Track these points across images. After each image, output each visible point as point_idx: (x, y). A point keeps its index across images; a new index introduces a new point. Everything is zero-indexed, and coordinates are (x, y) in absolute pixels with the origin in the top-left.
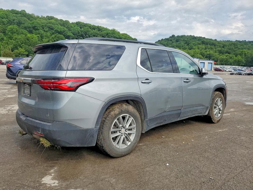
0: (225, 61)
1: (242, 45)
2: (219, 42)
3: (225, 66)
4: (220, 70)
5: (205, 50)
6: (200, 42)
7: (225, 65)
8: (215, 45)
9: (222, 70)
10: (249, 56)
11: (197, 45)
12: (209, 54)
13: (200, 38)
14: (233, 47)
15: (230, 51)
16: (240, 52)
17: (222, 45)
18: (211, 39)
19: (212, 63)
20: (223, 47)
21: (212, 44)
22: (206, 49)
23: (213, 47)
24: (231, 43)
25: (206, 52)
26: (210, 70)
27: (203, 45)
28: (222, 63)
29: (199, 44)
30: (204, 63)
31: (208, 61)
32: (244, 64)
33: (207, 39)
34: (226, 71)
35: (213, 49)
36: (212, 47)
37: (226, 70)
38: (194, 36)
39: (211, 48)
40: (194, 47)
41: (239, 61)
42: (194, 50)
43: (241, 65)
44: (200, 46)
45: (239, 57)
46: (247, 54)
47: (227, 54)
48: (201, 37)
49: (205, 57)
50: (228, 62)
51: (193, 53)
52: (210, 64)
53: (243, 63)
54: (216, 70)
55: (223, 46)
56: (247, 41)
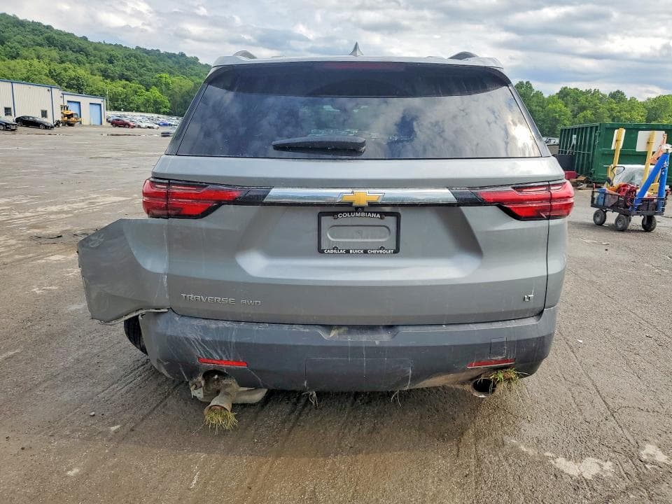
0: (123, 101)
1: (154, 62)
2: (98, 47)
3: (126, 113)
4: (125, 125)
5: (63, 65)
6: (39, 39)
7: (125, 110)
8: (87, 55)
9: (132, 124)
10: (177, 90)
11: (33, 46)
12: (77, 78)
13: (36, 28)
14: (134, 63)
15: (129, 73)
16: (156, 78)
17: (105, 56)
18: (71, 35)
19: (100, 105)
20: (111, 62)
21: (77, 48)
22: (63, 62)
23: (82, 58)
24: (128, 53)
25: (65, 70)
26: (98, 123)
27: (51, 50)
28: (116, 105)
29: (41, 45)
30: (79, 103)
31: (90, 99)
32: (168, 110)
33: (59, 33)
34: (139, 127)
35: (84, 64)
36: (80, 58)
37: (140, 124)
38: (15, 18)
39: (79, 63)
40: (24, 52)
41: (156, 102)
42: (28, 62)
43: (162, 110)
44: (44, 51)
45: (155, 93)
46: (171, 86)
47: (124, 82)
48: (39, 24)
49: (65, 84)
50: (131, 102)
51: (24, 71)
52: (94, 106)
53: (165, 107)
54: (117, 123)
55: (108, 57)
56: (162, 52)
